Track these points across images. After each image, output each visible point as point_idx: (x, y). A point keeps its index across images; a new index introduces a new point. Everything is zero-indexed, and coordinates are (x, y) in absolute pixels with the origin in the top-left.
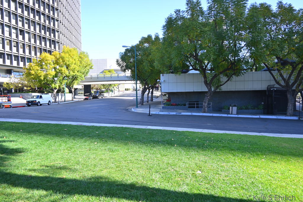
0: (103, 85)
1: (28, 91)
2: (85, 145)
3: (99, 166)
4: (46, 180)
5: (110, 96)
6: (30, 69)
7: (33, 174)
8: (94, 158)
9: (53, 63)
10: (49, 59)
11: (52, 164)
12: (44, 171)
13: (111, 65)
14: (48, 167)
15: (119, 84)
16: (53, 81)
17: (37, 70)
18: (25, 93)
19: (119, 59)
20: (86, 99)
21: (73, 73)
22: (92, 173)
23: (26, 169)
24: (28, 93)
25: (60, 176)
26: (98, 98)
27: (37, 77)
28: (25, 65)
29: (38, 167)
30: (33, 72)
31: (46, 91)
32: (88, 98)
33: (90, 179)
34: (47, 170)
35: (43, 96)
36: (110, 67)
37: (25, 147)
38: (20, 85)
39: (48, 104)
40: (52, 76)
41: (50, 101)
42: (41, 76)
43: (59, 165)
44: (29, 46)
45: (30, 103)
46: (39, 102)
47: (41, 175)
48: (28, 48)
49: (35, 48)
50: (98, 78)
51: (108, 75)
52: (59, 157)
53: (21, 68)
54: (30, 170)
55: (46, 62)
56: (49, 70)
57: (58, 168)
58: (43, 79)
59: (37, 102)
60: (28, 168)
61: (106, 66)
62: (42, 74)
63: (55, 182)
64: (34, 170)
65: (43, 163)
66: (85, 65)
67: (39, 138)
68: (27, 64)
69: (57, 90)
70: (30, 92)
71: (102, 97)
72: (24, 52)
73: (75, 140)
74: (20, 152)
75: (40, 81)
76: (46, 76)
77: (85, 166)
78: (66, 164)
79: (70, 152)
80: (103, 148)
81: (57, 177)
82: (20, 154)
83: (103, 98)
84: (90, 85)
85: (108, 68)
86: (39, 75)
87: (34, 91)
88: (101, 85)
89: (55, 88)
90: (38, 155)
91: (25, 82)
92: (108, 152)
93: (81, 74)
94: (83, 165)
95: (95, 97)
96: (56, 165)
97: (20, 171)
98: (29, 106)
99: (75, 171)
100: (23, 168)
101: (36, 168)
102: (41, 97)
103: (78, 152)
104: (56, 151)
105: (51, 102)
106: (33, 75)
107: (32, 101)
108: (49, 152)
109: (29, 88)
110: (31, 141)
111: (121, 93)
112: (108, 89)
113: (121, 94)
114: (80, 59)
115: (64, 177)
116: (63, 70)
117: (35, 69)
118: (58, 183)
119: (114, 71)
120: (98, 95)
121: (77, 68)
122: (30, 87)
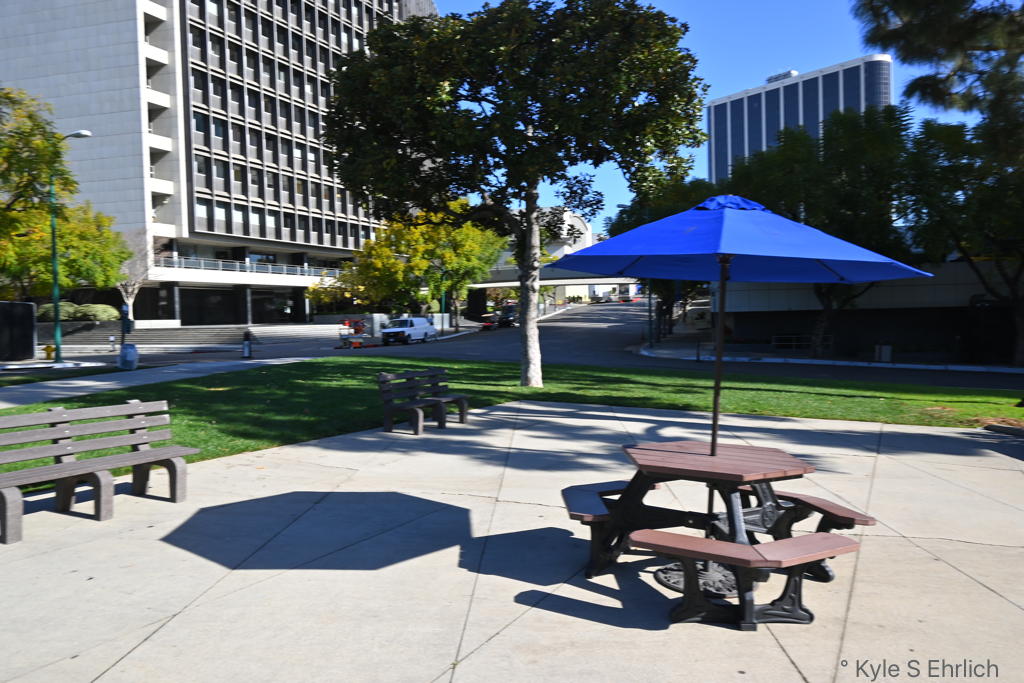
6: (370, 255)
17: (388, 257)
21: (467, 262)
30: (377, 263)
31: (395, 308)
35: (415, 321)
39: (424, 340)
40: (422, 272)
41: (426, 334)
42: (396, 272)
45: (391, 337)
46: (409, 336)
48: (340, 196)
56: (415, 256)
58: (400, 279)
59: (406, 334)
62: (400, 266)
68: (362, 241)
72: (332, 207)
75: (394, 282)
76: (408, 272)
84: (484, 289)
86: (392, 270)
88: (511, 288)
105: (429, 336)
106: (378, 269)
107: (396, 334)
116: (447, 256)
122: (368, 298)
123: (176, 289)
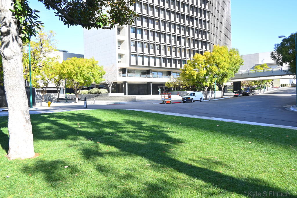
0: (254, 81)
1: (183, 89)
2: (238, 143)
3: (256, 168)
4: (205, 172)
5: (263, 93)
6: (185, 70)
7: (193, 164)
8: (250, 158)
9: (205, 62)
10: (201, 59)
11: (208, 157)
12: (202, 163)
13: (264, 60)
14: (205, 159)
15: (273, 80)
16: (205, 80)
17: (191, 70)
18: (181, 91)
19: (274, 52)
20: (235, 96)
21: (223, 71)
22: (249, 174)
23: (187, 158)
24: (183, 90)
25: (217, 171)
26: (249, 95)
27: (191, 76)
28: (181, 66)
29: (197, 159)
30: (187, 72)
31: (198, 89)
32: (238, 95)
33: (248, 180)
34: (204, 162)
35: (196, 93)
36: (262, 61)
37: (184, 139)
38: (177, 84)
39: (200, 101)
40: (204, 75)
41: (201, 98)
42: (194, 75)
43: (215, 160)
44: (185, 49)
45: (185, 99)
46: (192, 99)
47: (199, 166)
48: (184, 51)
49: (189, 50)
50: (248, 74)
51: (260, 70)
52: (214, 151)
53: (178, 69)
54: (190, 160)
55: (199, 62)
56: (201, 69)
57: (214, 163)
58: (196, 78)
59: (191, 98)
60: (188, 158)
61: (258, 60)
62: (196, 73)
63: (212, 175)
64: (194, 160)
65: (200, 155)
66: (235, 62)
67: (195, 131)
68: (183, 65)
69: (208, 88)
70: (185, 90)
71: (253, 94)
72: (181, 55)
73: (228, 137)
74: (181, 142)
75: (193, 80)
76: (198, 75)
77: (241, 165)
78: (221, 160)
79: (224, 148)
80: (259, 149)
81: (214, 170)
82: (180, 144)
83: (255, 95)
84: (240, 82)
85: (260, 63)
86: (192, 75)
87: (188, 89)
88: (252, 81)
89: (206, 86)
90: (196, 147)
91: (181, 81)
92: (265, 154)
93: (231, 71)
94: (239, 164)
95: (245, 94)
96: (212, 159)
97: (182, 159)
98: (184, 102)
99: (230, 168)
100: (184, 157)
101: (195, 158)
102: (194, 94)
103: (232, 149)
104: (210, 145)
105: (203, 99)
106: (188, 75)
107: (187, 98)
108: (205, 146)
109: (184, 87)
110: (188, 133)
111: (275, 89)
112: (260, 85)
113: (276, 91)
114: (230, 57)
115: (221, 172)
116: (214, 68)
117: (190, 69)
118: (215, 176)
119: (267, 65)
120: (248, 92)
121: (227, 65)
122: (185, 85)
123: (127, 84)
